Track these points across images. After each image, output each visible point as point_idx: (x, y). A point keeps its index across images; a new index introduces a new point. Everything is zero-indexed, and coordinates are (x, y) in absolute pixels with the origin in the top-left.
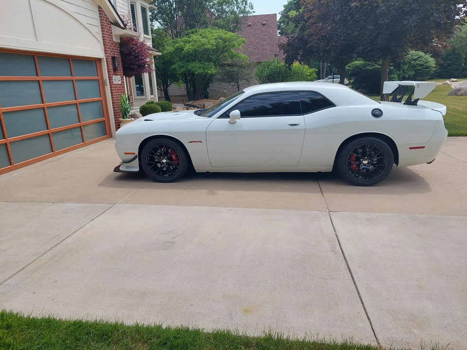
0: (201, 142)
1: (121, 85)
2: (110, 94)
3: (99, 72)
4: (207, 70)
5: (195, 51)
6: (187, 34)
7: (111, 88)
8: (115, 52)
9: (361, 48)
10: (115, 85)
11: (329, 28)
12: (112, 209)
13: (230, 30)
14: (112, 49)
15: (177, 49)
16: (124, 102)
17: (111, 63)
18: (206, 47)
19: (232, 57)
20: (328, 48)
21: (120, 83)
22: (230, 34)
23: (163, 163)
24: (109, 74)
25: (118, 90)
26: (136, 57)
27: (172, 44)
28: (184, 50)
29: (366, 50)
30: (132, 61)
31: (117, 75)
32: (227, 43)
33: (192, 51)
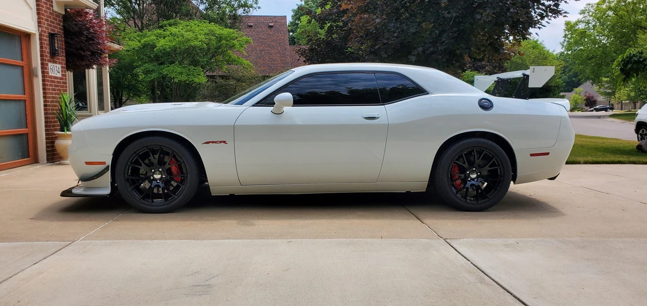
0: (224, 142)
1: (61, 79)
2: (41, 91)
3: (26, 55)
4: (191, 78)
5: (174, 49)
6: (161, 27)
7: (43, 81)
8: (55, 27)
9: (421, 49)
10: (51, 77)
11: (377, 21)
12: (69, 247)
13: (226, 27)
14: (51, 22)
15: (145, 46)
16: (66, 105)
17: (47, 42)
18: (192, 44)
19: (229, 62)
20: (377, 47)
21: (59, 75)
22: (226, 31)
23: (155, 179)
24: (42, 60)
25: (55, 86)
26: (88, 39)
27: (137, 38)
28: (156, 47)
29: (428, 52)
30: (83, 45)
31: (56, 63)
32: (224, 42)
33: (170, 48)
